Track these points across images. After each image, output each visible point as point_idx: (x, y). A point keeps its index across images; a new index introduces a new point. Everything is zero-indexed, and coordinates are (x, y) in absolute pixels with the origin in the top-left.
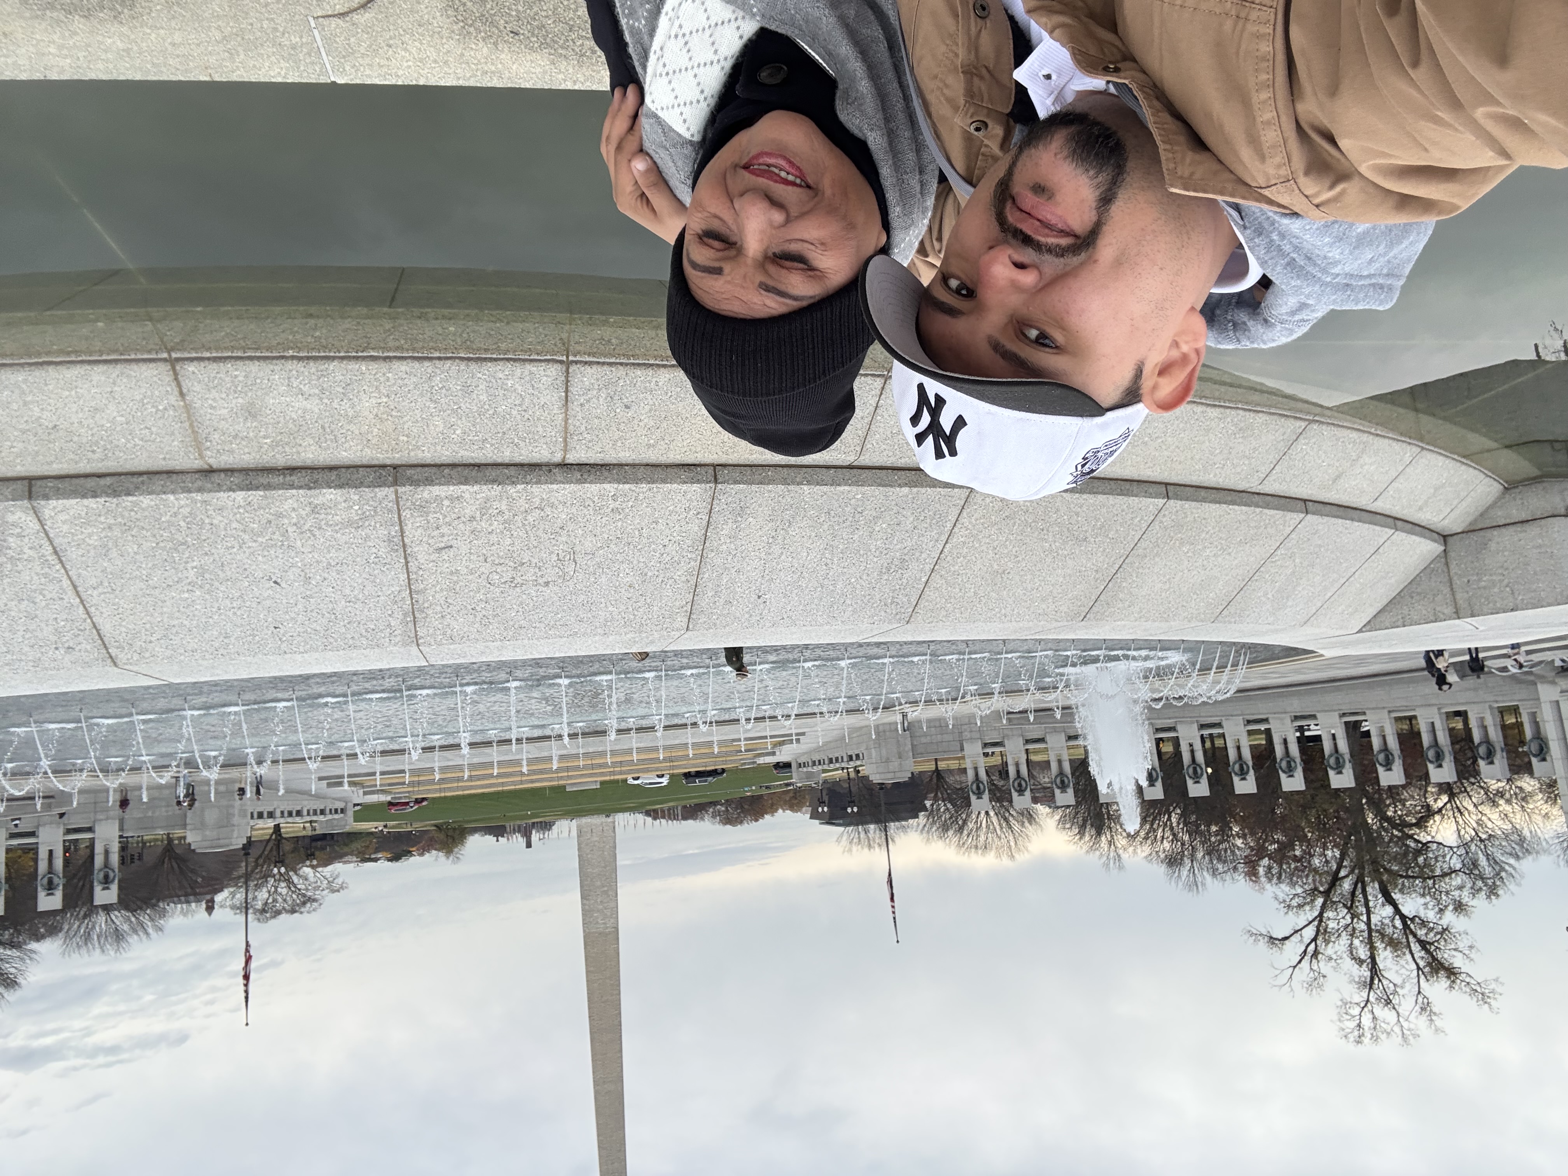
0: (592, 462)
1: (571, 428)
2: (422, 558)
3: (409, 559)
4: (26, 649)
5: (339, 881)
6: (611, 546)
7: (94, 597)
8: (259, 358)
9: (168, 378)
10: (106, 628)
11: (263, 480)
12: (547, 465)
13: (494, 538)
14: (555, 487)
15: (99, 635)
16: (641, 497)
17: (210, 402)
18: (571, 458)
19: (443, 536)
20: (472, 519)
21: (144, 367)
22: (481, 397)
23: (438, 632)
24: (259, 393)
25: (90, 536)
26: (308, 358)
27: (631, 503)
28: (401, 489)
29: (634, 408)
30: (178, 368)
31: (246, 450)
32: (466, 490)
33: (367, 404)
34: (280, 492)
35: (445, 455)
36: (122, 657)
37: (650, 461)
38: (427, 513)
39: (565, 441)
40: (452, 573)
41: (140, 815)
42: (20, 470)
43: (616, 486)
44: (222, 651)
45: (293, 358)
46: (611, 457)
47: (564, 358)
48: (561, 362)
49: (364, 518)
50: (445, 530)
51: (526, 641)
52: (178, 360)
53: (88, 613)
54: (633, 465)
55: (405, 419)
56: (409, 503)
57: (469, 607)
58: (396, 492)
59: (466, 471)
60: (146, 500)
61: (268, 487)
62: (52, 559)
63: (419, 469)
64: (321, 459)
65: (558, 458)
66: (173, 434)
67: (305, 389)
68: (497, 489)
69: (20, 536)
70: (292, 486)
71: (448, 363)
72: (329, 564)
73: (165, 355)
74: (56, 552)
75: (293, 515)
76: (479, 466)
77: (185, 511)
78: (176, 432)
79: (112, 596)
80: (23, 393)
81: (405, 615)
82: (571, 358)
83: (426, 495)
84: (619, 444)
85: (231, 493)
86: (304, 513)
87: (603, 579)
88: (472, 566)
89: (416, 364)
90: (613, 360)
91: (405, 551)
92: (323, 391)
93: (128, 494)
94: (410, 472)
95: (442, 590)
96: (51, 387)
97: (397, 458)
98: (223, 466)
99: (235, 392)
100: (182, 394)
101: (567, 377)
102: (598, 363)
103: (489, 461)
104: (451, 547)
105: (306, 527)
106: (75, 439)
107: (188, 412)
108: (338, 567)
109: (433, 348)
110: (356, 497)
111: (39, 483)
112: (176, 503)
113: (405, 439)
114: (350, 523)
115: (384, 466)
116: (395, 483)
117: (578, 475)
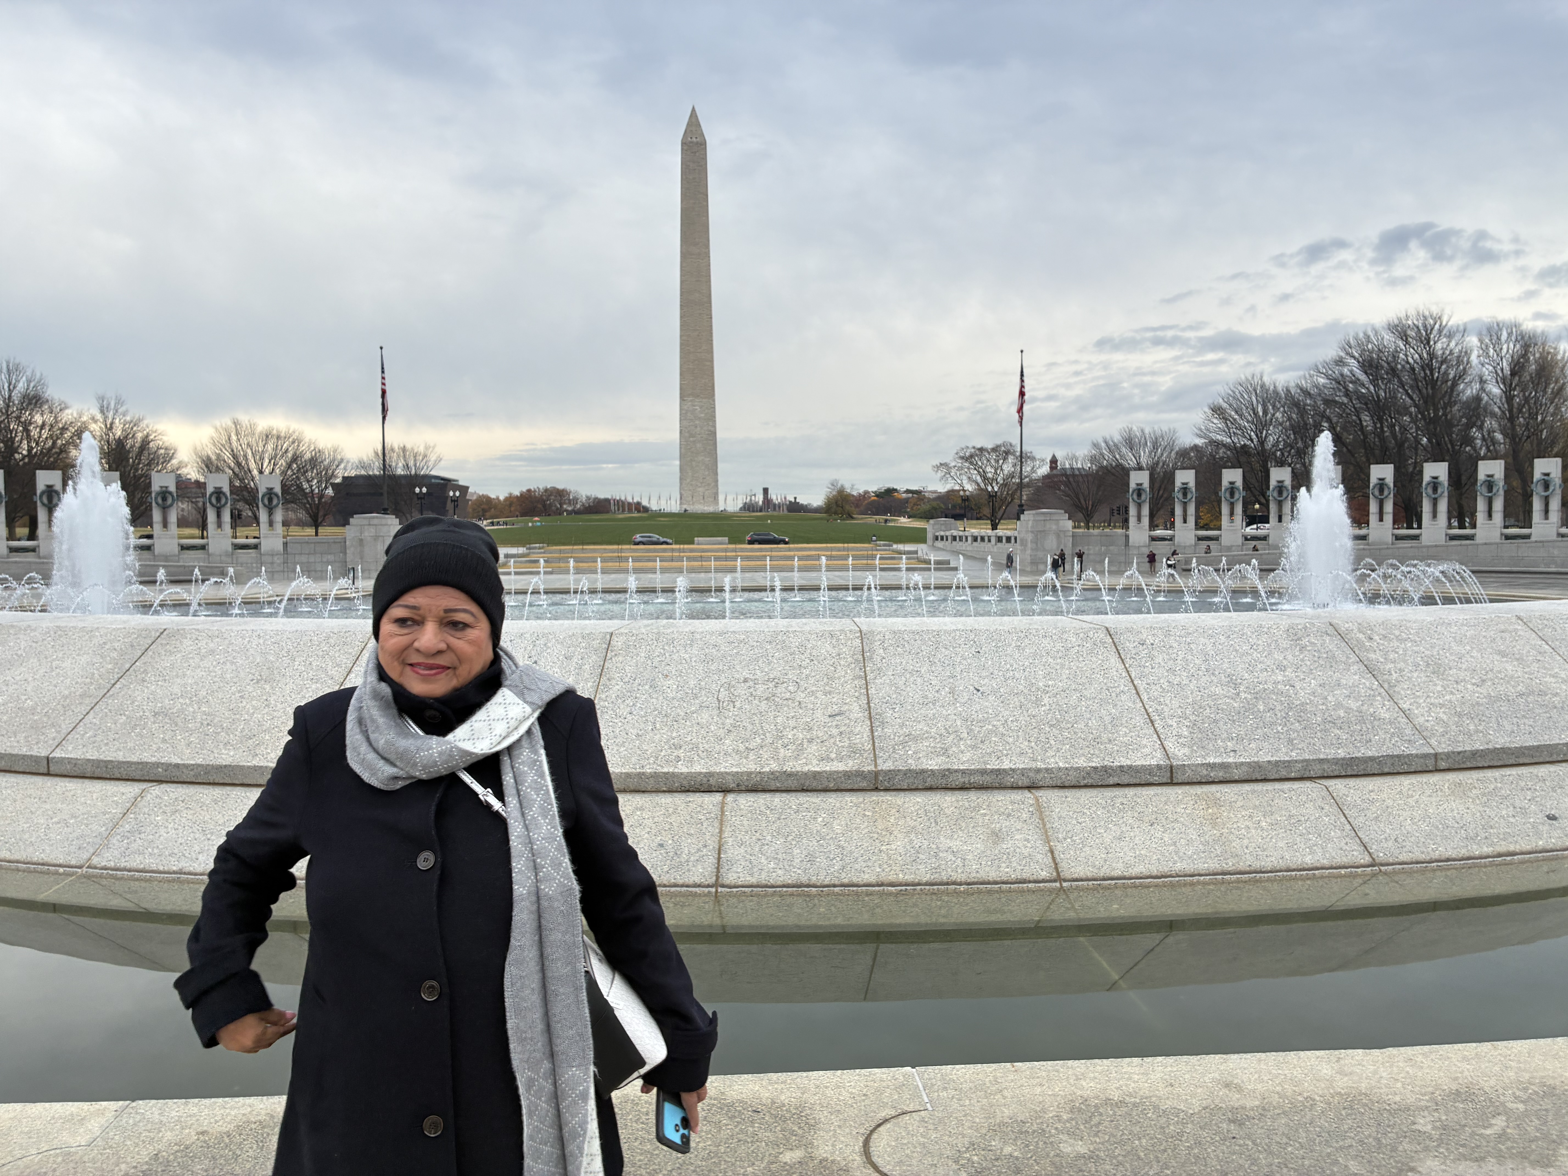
0: (698, 794)
1: (717, 824)
2: (855, 707)
3: (866, 706)
4: (1175, 645)
5: (940, 474)
6: (682, 714)
7: (1123, 684)
8: (989, 883)
9: (1063, 866)
10: (1114, 660)
11: (987, 779)
12: (740, 791)
13: (792, 723)
14: (734, 770)
15: (1119, 654)
16: (652, 760)
17: (1029, 845)
18: (718, 797)
19: (837, 726)
20: (810, 741)
21: (1082, 875)
22: (798, 851)
23: (843, 642)
24: (989, 852)
25: (1126, 735)
26: (947, 884)
27: (662, 754)
28: (872, 768)
29: (654, 845)
30: (1055, 874)
31: (1000, 804)
32: (815, 767)
33: (899, 844)
34: (973, 767)
35: (832, 800)
36: (1102, 635)
37: (642, 795)
38: (850, 747)
39: (723, 812)
40: (830, 693)
41: (1111, 548)
42: (1179, 790)
43: (676, 770)
44: (1022, 635)
45: (960, 884)
46: (679, 799)
47: (720, 889)
48: (723, 886)
49: (904, 743)
50: (835, 731)
51: (766, 630)
52: (1055, 881)
53: (1128, 672)
54: (658, 791)
55: (866, 830)
56: (865, 755)
57: (815, 662)
58: (876, 766)
59: (814, 784)
60: (1081, 762)
61: (983, 772)
62: (1155, 718)
63: (856, 787)
64: (938, 796)
65: (730, 797)
66: (1059, 818)
67: (950, 857)
68: (788, 768)
69: (1180, 736)
70: (963, 772)
71: (826, 882)
72: (934, 704)
73: (1065, 884)
74: (1152, 722)
75: (963, 747)
76: (803, 790)
77: (1051, 753)
78: (1057, 819)
79: (1109, 685)
80: (1177, 853)
81: (871, 658)
82: (713, 890)
83: (851, 763)
84: (671, 810)
85: (1013, 767)
86: (954, 749)
87: (692, 683)
88: (813, 698)
89: (855, 880)
90: (673, 889)
91: (870, 713)
92: (936, 855)
93: (1095, 768)
94: (864, 784)
95: (839, 678)
96: (1155, 857)
97: (875, 797)
98: (1020, 792)
99: (1009, 854)
100: (1052, 852)
101: (718, 871)
102: (687, 886)
103: (794, 794)
104: (830, 716)
105: (952, 737)
106: (1136, 815)
107: (1047, 836)
108: (926, 701)
109: (840, 895)
110: (910, 761)
111: (1164, 780)
112: (1057, 760)
113: (867, 813)
114: (915, 739)
115: (886, 790)
116: (877, 774)
117: (712, 781)
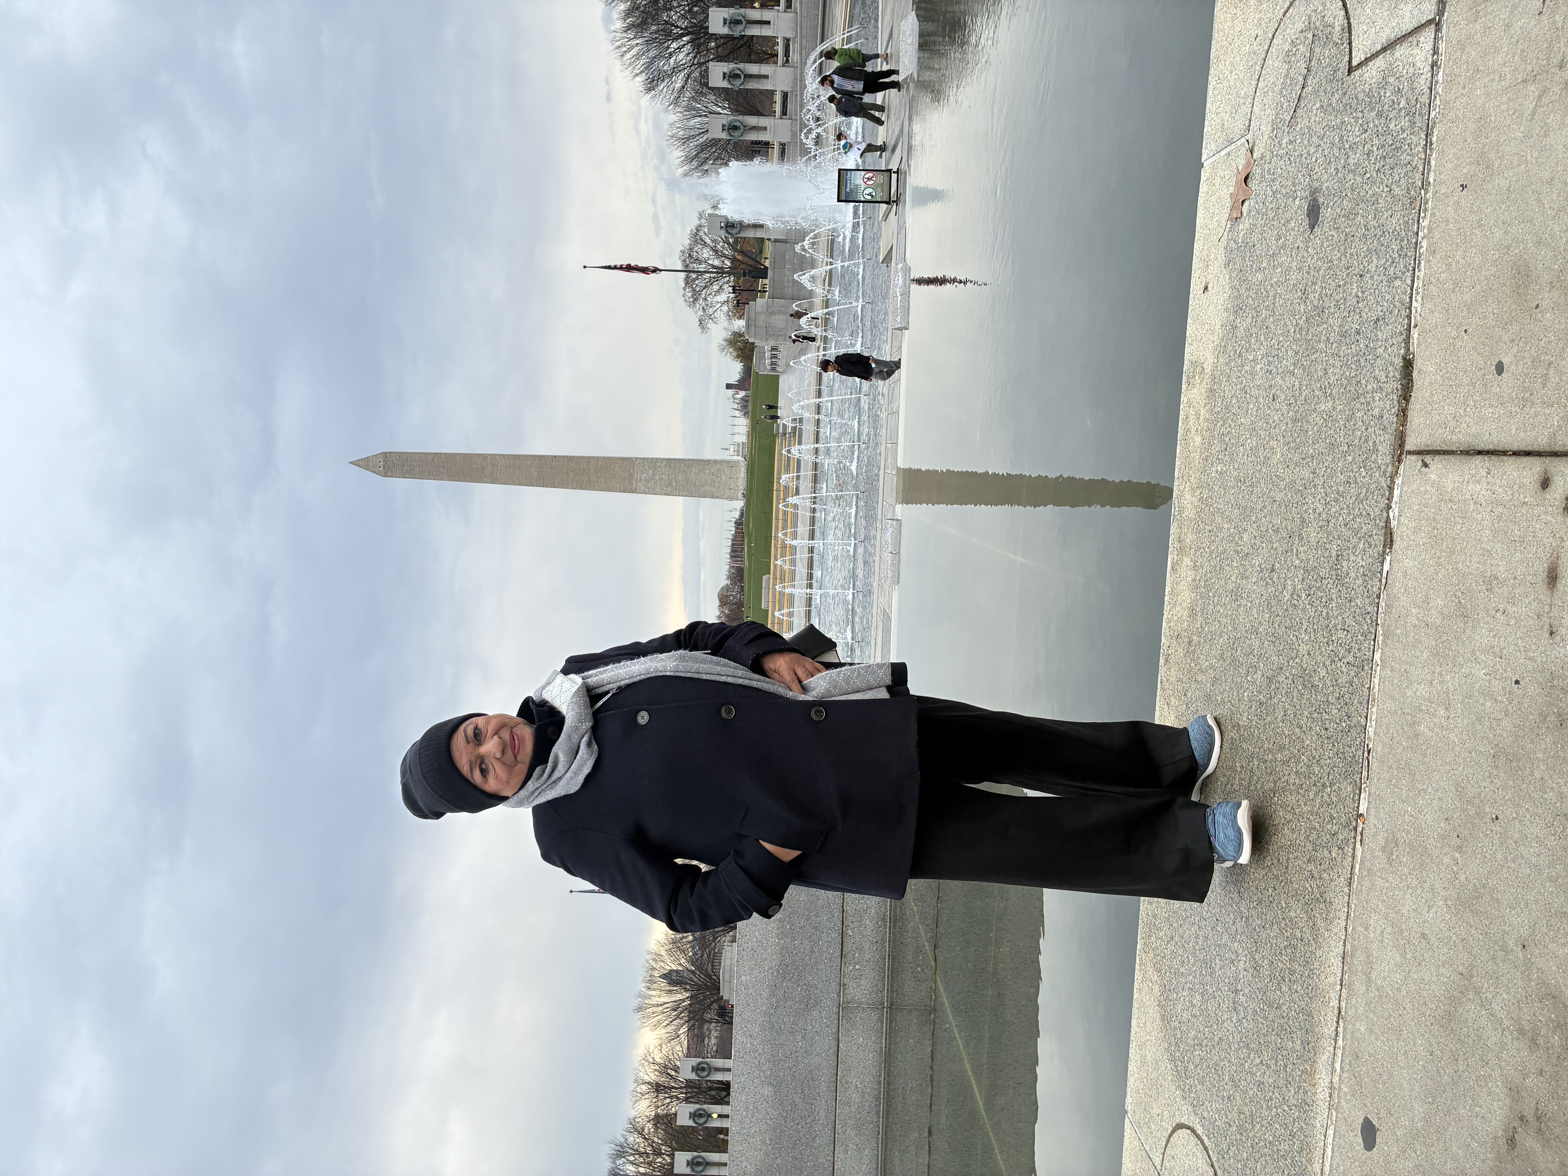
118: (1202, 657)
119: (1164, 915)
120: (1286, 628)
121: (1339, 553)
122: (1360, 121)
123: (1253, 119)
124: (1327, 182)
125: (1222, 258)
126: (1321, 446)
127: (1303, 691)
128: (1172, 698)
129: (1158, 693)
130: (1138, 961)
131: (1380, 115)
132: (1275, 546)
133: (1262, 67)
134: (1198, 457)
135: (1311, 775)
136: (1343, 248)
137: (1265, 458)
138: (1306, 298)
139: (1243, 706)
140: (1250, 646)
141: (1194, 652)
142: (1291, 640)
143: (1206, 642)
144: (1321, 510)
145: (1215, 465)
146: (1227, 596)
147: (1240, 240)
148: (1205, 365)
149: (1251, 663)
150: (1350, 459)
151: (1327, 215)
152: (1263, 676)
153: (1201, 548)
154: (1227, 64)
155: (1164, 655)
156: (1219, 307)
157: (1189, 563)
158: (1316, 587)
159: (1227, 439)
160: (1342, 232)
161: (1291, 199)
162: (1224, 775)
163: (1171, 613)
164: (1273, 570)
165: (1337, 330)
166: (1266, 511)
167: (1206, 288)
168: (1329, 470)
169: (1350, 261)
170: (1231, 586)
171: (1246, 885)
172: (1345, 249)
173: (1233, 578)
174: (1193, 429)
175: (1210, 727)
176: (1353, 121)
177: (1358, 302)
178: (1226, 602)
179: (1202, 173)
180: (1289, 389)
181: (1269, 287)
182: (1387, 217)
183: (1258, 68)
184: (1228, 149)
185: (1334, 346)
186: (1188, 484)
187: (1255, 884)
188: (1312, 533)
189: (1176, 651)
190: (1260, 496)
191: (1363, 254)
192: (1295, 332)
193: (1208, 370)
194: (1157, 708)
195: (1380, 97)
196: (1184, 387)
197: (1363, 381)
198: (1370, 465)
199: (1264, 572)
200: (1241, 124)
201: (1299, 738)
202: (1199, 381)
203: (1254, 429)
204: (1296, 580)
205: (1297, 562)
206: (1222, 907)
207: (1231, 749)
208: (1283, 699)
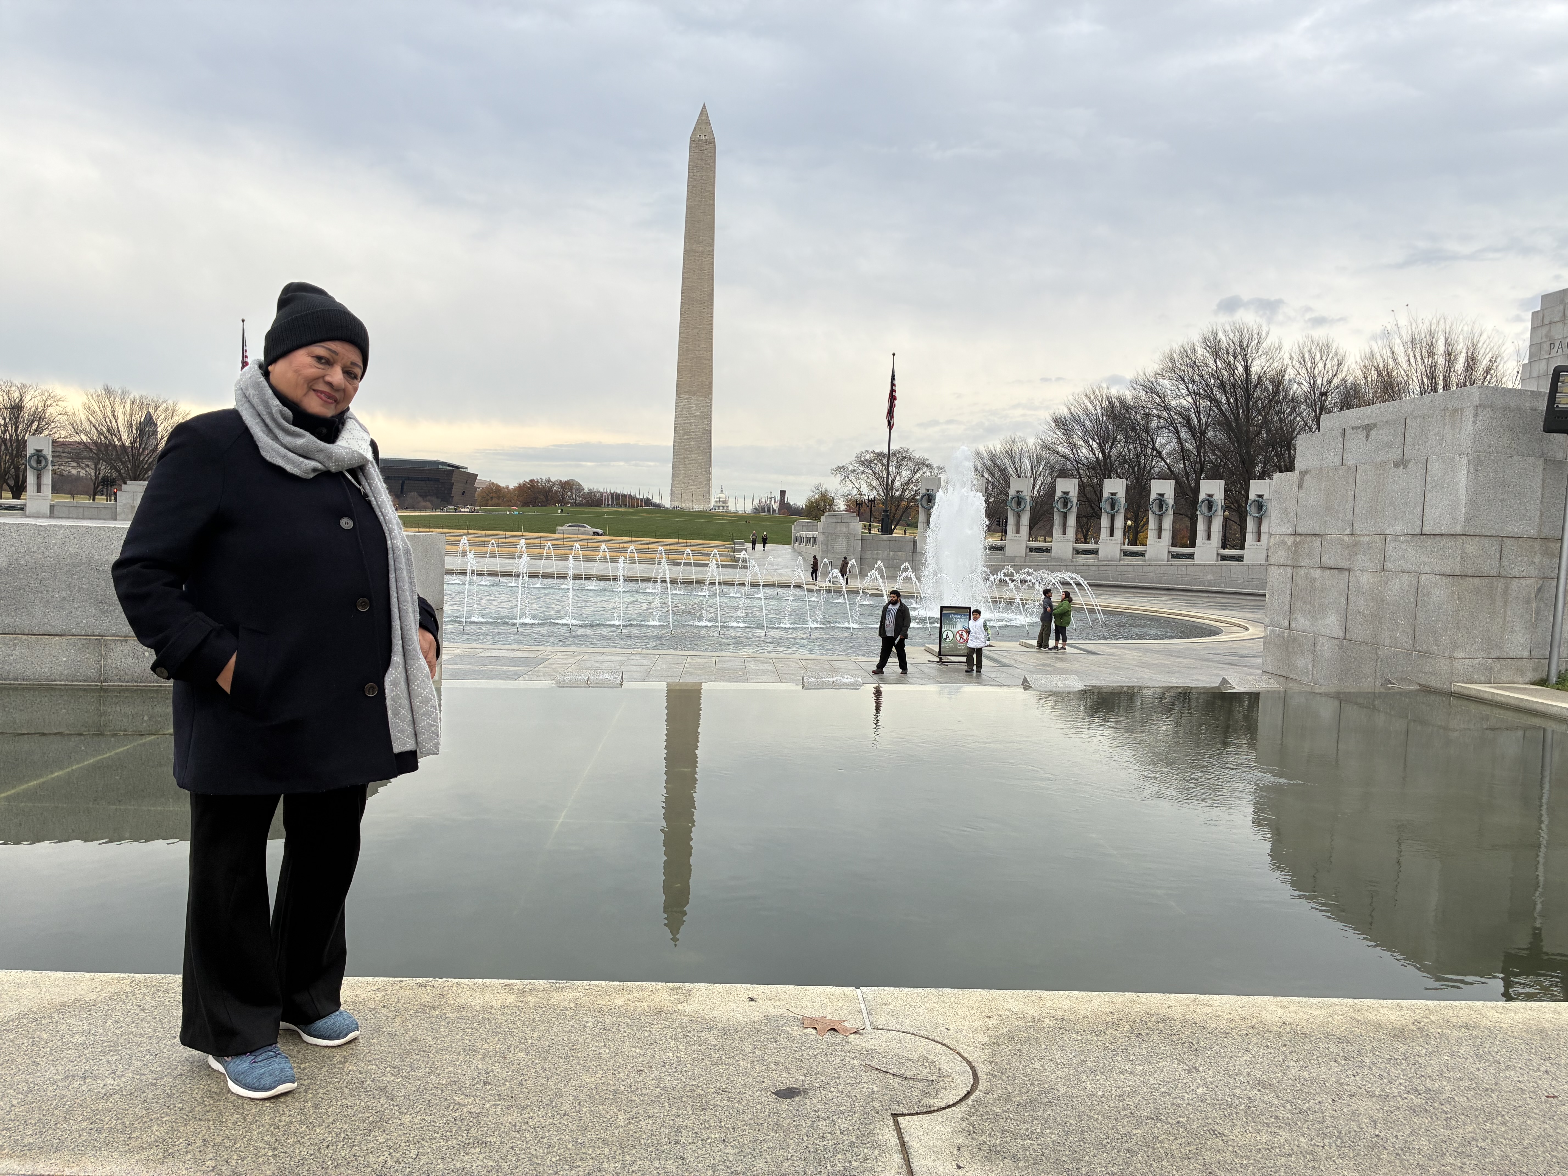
118: (417, 1021)
119: (167, 1000)
120: (429, 1101)
121: (488, 1144)
122: (851, 1128)
123: (882, 1032)
124: (811, 1103)
125: (773, 1012)
126: (587, 1119)
127: (367, 1121)
128: (383, 993)
129: (391, 979)
130: (122, 975)
131: (852, 1145)
132: (507, 1083)
133: (922, 1036)
134: (604, 1003)
135: (286, 1137)
136: (752, 1122)
137: (589, 1067)
138: (718, 1094)
139: (363, 1065)
140: (419, 1068)
141: (424, 1013)
142: (417, 1107)
143: (431, 1023)
144: (531, 1124)
145: (593, 1020)
146: (470, 1041)
147: (784, 1028)
148: (685, 1004)
149: (402, 1070)
150: (570, 1146)
151: (783, 1106)
152: (389, 1082)
153: (520, 1011)
154: (934, 1005)
155: (427, 982)
156: (732, 1013)
157: (508, 1001)
158: (462, 1125)
159: (614, 1030)
160: (765, 1120)
161: (806, 1072)
162: (299, 1052)
163: (465, 986)
164: (485, 1083)
165: (684, 1124)
166: (541, 1072)
167: (752, 999)
168: (564, 1128)
169: (739, 1130)
170: (478, 1044)
171: (188, 1081)
172: (750, 1124)
173: (486, 1046)
174: (630, 997)
175: (347, 1035)
176: (854, 1121)
177: (702, 1140)
178: (465, 1041)
179: (851, 988)
180: (644, 1085)
181: (737, 1058)
182: (765, 1158)
183: (922, 1033)
184: (864, 1011)
185: (671, 1122)
186: (582, 995)
187: (188, 1090)
188: (513, 1117)
189: (428, 995)
190: (556, 1066)
191: (742, 1140)
192: (693, 1085)
193: (680, 1007)
194: (376, 979)
195: (865, 1144)
196: (670, 985)
197: (634, 1151)
198: (560, 1165)
199: (485, 1076)
200: (881, 1020)
201: (324, 1121)
202: (672, 999)
203: (617, 1054)
204: (472, 1106)
205: (488, 1106)
206: (169, 1059)
207: (323, 1057)
208: (363, 1103)
